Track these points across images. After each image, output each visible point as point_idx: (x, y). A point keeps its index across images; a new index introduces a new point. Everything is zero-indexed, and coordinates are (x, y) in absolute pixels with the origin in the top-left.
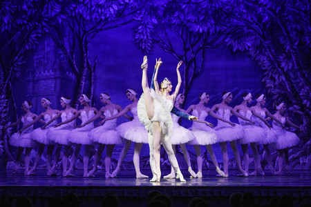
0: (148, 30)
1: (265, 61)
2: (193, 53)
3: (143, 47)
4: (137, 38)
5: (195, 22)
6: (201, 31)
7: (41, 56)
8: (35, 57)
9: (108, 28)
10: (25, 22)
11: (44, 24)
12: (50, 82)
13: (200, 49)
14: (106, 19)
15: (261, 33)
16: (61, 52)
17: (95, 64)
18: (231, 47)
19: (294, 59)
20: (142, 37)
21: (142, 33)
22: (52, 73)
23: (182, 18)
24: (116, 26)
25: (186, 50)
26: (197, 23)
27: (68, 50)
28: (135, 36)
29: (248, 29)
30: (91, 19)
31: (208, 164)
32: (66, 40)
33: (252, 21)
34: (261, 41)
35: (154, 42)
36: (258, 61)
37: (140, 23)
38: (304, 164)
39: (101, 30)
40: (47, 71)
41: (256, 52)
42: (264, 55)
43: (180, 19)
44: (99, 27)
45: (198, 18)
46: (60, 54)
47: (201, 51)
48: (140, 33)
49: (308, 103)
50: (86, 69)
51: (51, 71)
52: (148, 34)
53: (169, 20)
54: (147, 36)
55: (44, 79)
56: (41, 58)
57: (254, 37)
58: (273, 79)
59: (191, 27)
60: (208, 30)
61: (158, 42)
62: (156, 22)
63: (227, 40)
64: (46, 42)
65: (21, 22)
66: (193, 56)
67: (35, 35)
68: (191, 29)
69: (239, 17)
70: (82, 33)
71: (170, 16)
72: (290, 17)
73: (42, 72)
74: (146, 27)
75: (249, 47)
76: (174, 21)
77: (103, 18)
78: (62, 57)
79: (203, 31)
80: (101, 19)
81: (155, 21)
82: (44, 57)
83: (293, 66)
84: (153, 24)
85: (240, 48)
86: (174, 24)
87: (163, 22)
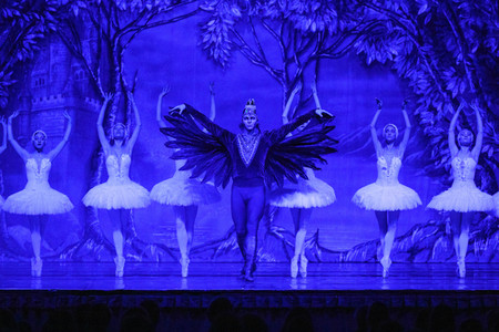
0: (225, 27)
1: (420, 80)
2: (299, 66)
3: (216, 56)
4: (205, 40)
5: (304, 13)
6: (314, 29)
7: (43, 71)
8: (33, 73)
9: (158, 24)
10: (18, 13)
11: (50, 17)
12: (57, 115)
13: (311, 59)
14: (155, 8)
15: (416, 32)
16: (76, 64)
17: (134, 85)
18: (364, 56)
19: (469, 76)
20: (214, 39)
21: (215, 32)
22: (60, 99)
23: (283, 7)
24: (171, 21)
25: (288, 61)
26: (307, 15)
27: (89, 62)
28: (202, 38)
29: (394, 25)
30: (129, 8)
31: (319, 252)
32: (85, 43)
33: (400, 12)
34: (414, 46)
35: (235, 47)
36: (409, 79)
37: (211, 15)
38: (481, 252)
39: (146, 27)
40: (52, 97)
41: (406, 64)
42: (420, 69)
43: (279, 8)
44: (142, 23)
45: (310, 7)
46: (75, 69)
47: (313, 64)
48: (210, 33)
49: (491, 151)
50: (119, 93)
51: (59, 96)
52: (225, 34)
53: (260, 10)
54: (223, 36)
55: (47, 110)
56: (43, 74)
57: (403, 39)
58: (432, 109)
59: (297, 21)
60: (326, 27)
61: (241, 48)
62: (239, 14)
63: (356, 45)
64: (52, 48)
65: (10, 14)
66: (299, 71)
67: (33, 36)
68: (297, 26)
69: (378, 5)
70: (113, 32)
71: (262, 3)
72: (465, 5)
73: (45, 99)
74: (221, 22)
75: (394, 56)
76: (269, 12)
77: (149, 6)
78: (78, 72)
79: (318, 30)
80: (146, 9)
81: (236, 12)
82: (48, 74)
83: (467, 89)
84: (234, 18)
85: (379, 58)
86: (269, 17)
87: (250, 13)
